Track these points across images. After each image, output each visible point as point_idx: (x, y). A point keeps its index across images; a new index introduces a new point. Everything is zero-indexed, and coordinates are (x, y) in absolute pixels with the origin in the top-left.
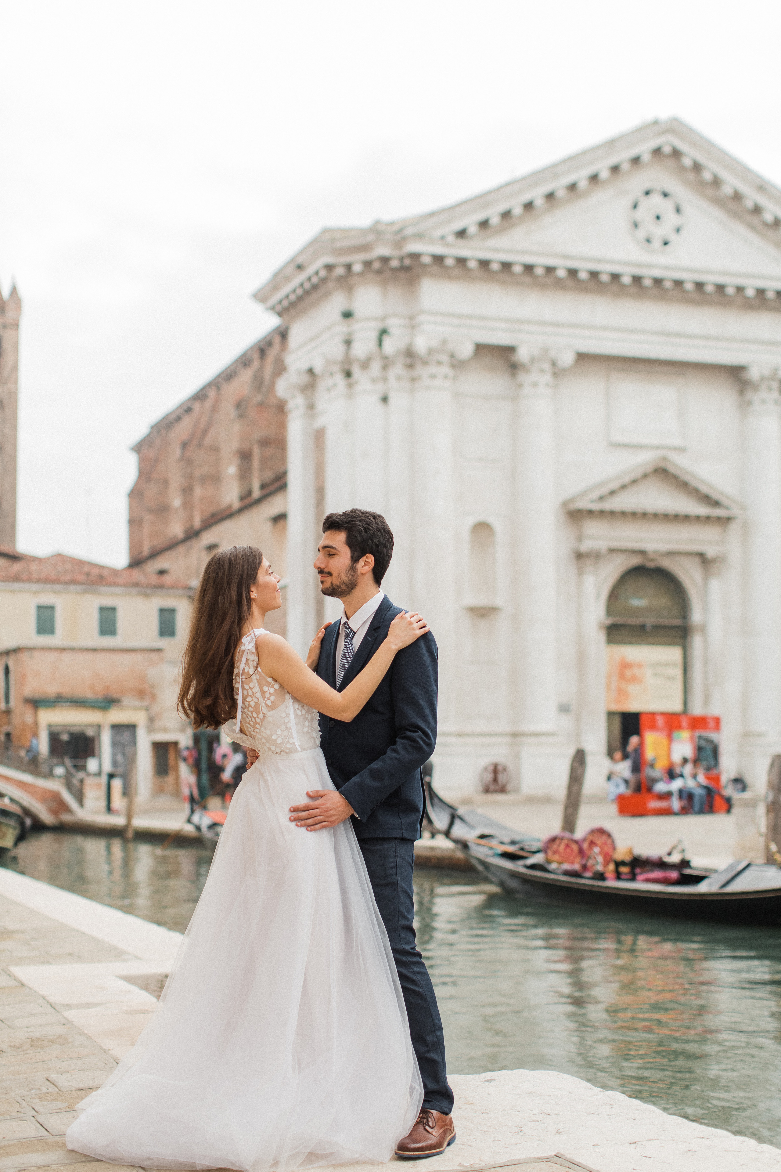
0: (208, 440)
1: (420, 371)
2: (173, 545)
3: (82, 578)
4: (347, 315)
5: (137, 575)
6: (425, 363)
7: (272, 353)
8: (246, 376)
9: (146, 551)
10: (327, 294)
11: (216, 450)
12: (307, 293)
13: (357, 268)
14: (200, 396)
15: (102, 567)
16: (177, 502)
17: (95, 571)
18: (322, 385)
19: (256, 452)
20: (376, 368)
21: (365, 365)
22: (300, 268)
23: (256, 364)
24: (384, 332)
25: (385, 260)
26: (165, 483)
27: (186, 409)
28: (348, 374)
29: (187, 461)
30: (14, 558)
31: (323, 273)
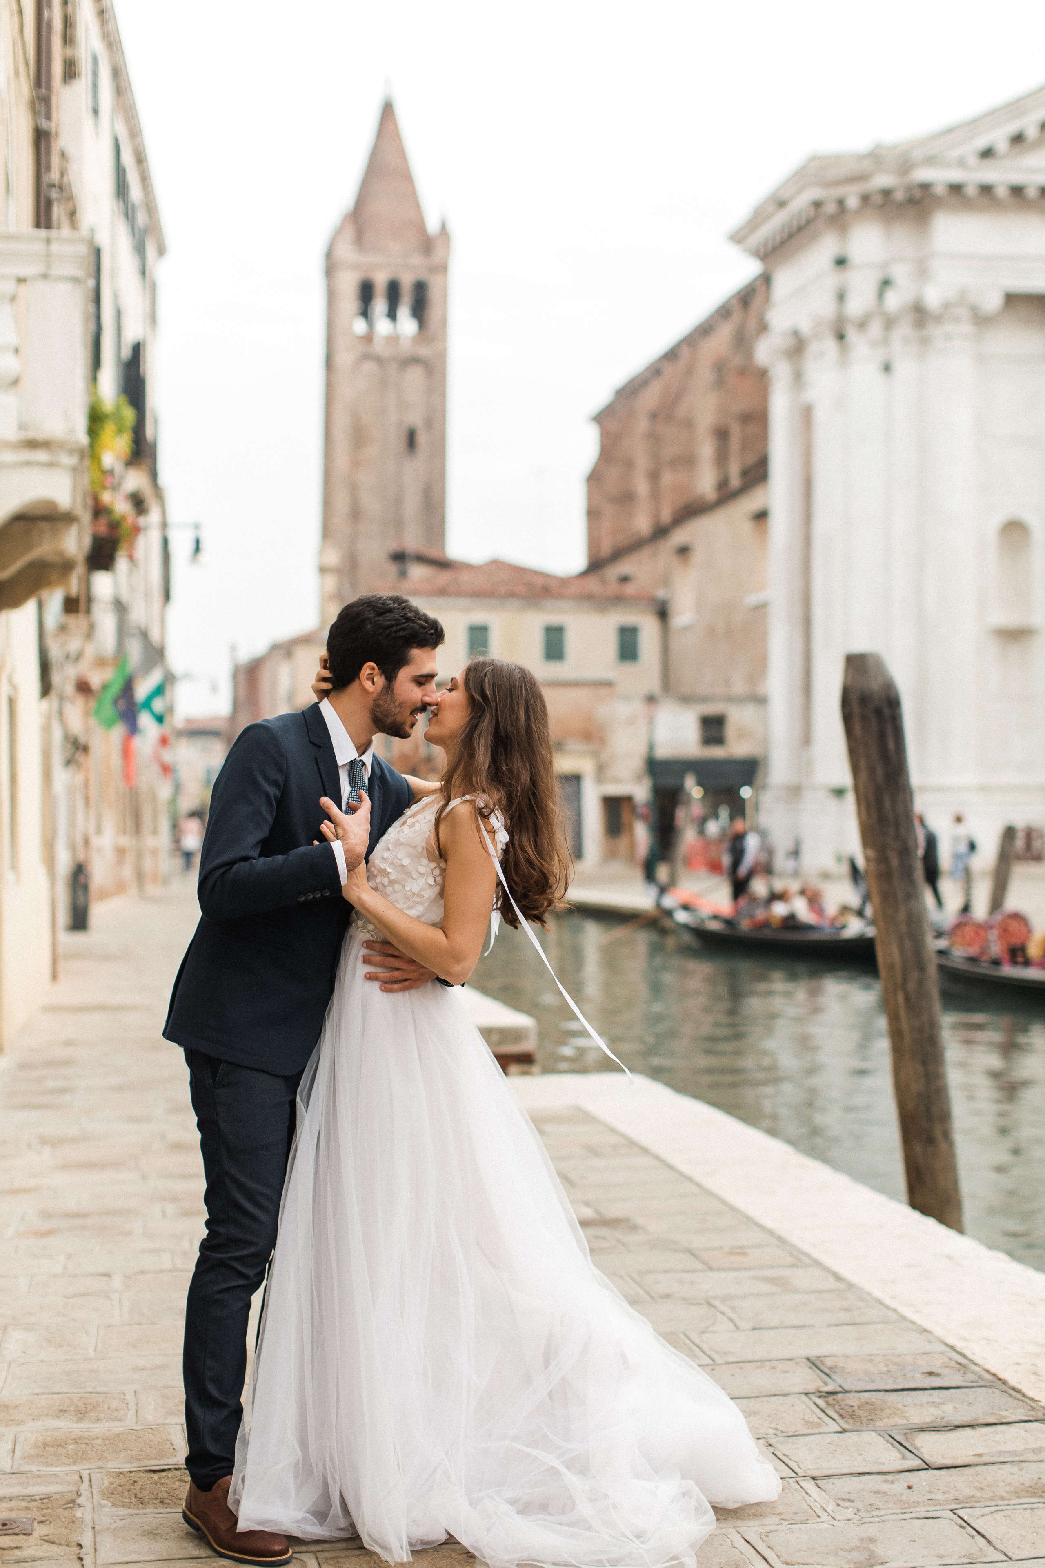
0: (681, 411)
1: (936, 331)
2: (635, 546)
3: (520, 589)
4: (841, 262)
5: (593, 584)
6: (939, 321)
7: (755, 306)
8: (725, 332)
9: (607, 549)
10: (816, 236)
11: (689, 424)
13: (853, 202)
14: (671, 355)
15: (547, 576)
16: (642, 488)
17: (539, 581)
18: (813, 348)
19: (736, 432)
20: (875, 329)
21: (862, 325)
22: (782, 204)
23: (737, 317)
24: (886, 283)
25: (886, 193)
26: (629, 464)
27: (655, 370)
28: (841, 336)
29: (653, 438)
30: (442, 564)
31: (810, 212)
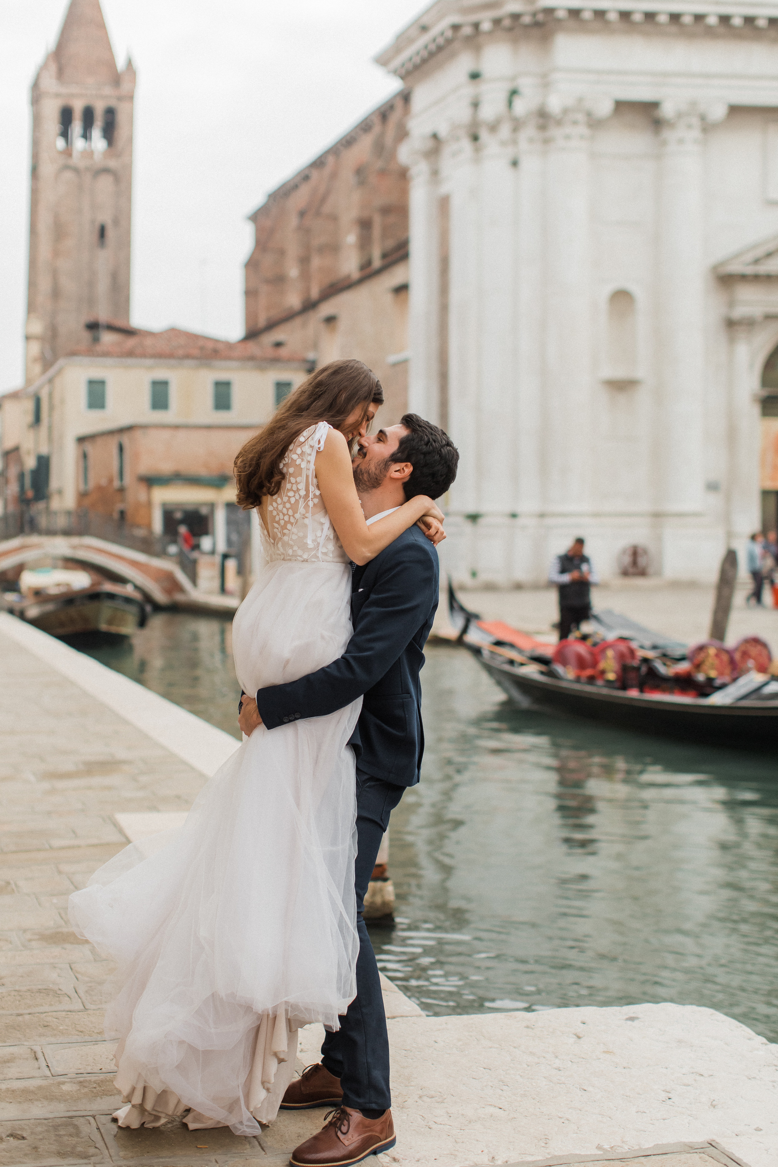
0: (327, 209)
1: (555, 132)
2: (289, 317)
3: (196, 352)
4: (475, 76)
5: (252, 348)
6: (559, 123)
7: (394, 118)
8: (366, 142)
9: (262, 322)
10: (453, 56)
11: (334, 218)
12: (432, 55)
13: (486, 26)
14: (318, 163)
15: (217, 341)
16: (293, 272)
17: (210, 345)
18: (447, 151)
19: (377, 222)
20: (505, 131)
21: (493, 128)
22: (424, 29)
23: (377, 129)
24: (514, 93)
25: (516, 17)
26: (282, 253)
27: (304, 177)
28: (475, 138)
29: (304, 231)
30: (129, 332)
31: (449, 34)
